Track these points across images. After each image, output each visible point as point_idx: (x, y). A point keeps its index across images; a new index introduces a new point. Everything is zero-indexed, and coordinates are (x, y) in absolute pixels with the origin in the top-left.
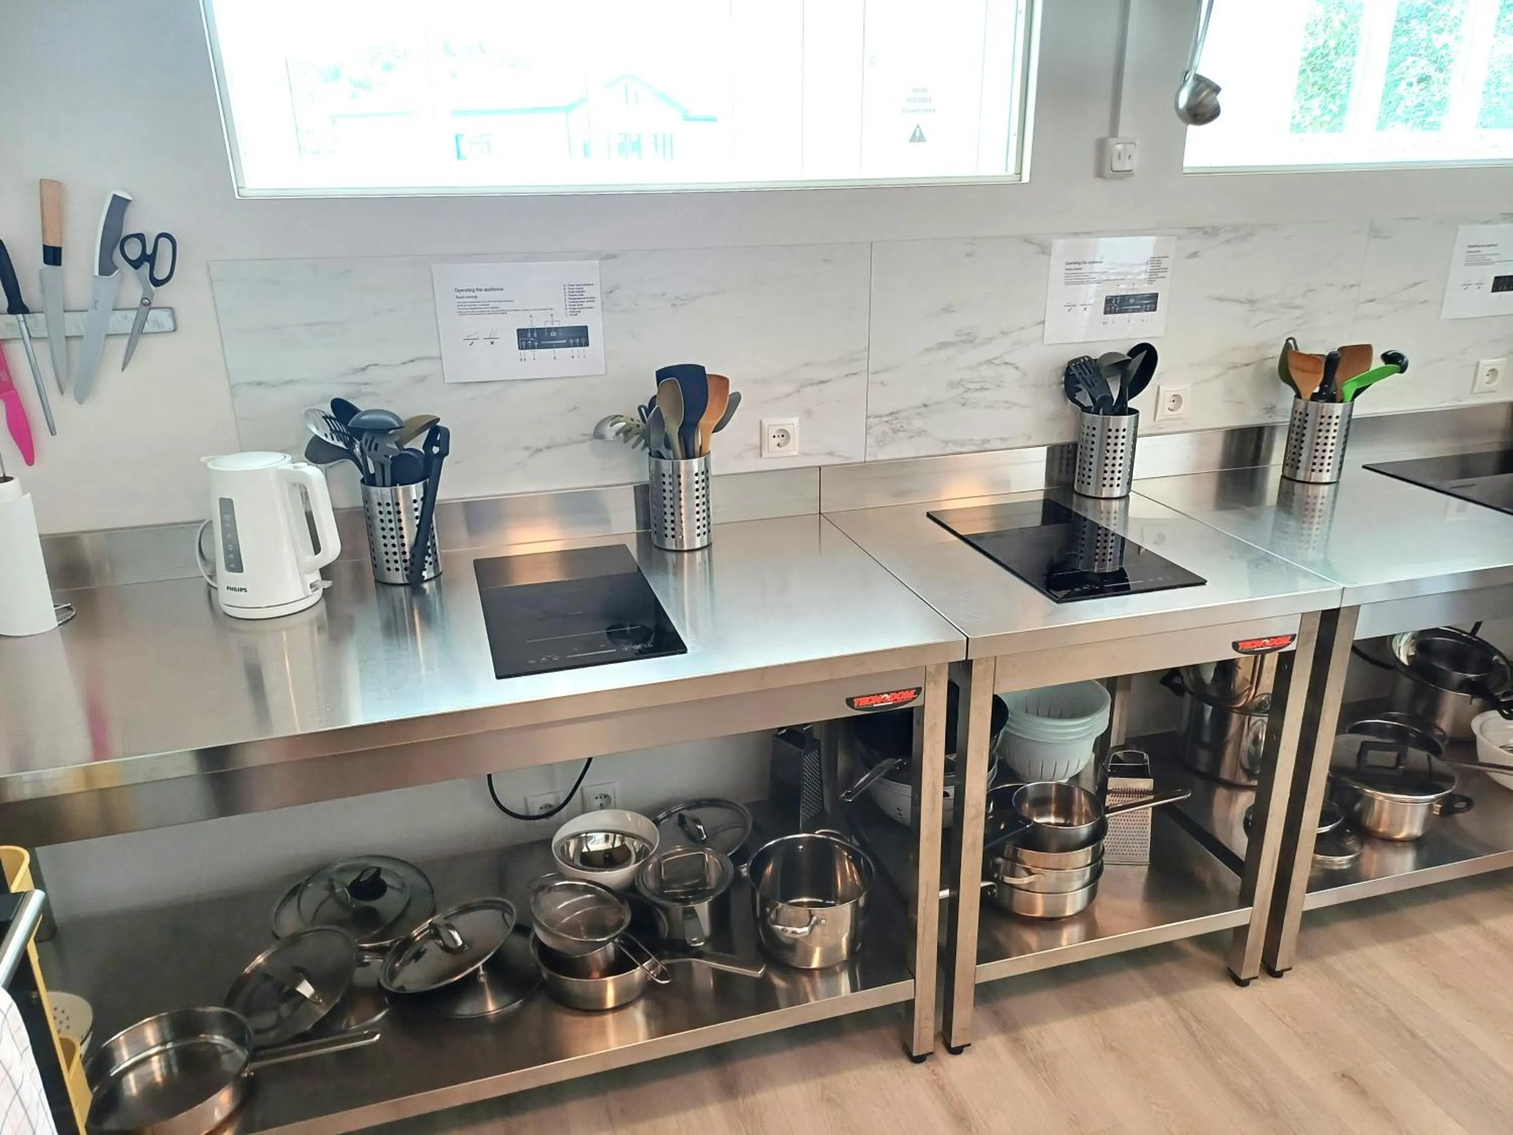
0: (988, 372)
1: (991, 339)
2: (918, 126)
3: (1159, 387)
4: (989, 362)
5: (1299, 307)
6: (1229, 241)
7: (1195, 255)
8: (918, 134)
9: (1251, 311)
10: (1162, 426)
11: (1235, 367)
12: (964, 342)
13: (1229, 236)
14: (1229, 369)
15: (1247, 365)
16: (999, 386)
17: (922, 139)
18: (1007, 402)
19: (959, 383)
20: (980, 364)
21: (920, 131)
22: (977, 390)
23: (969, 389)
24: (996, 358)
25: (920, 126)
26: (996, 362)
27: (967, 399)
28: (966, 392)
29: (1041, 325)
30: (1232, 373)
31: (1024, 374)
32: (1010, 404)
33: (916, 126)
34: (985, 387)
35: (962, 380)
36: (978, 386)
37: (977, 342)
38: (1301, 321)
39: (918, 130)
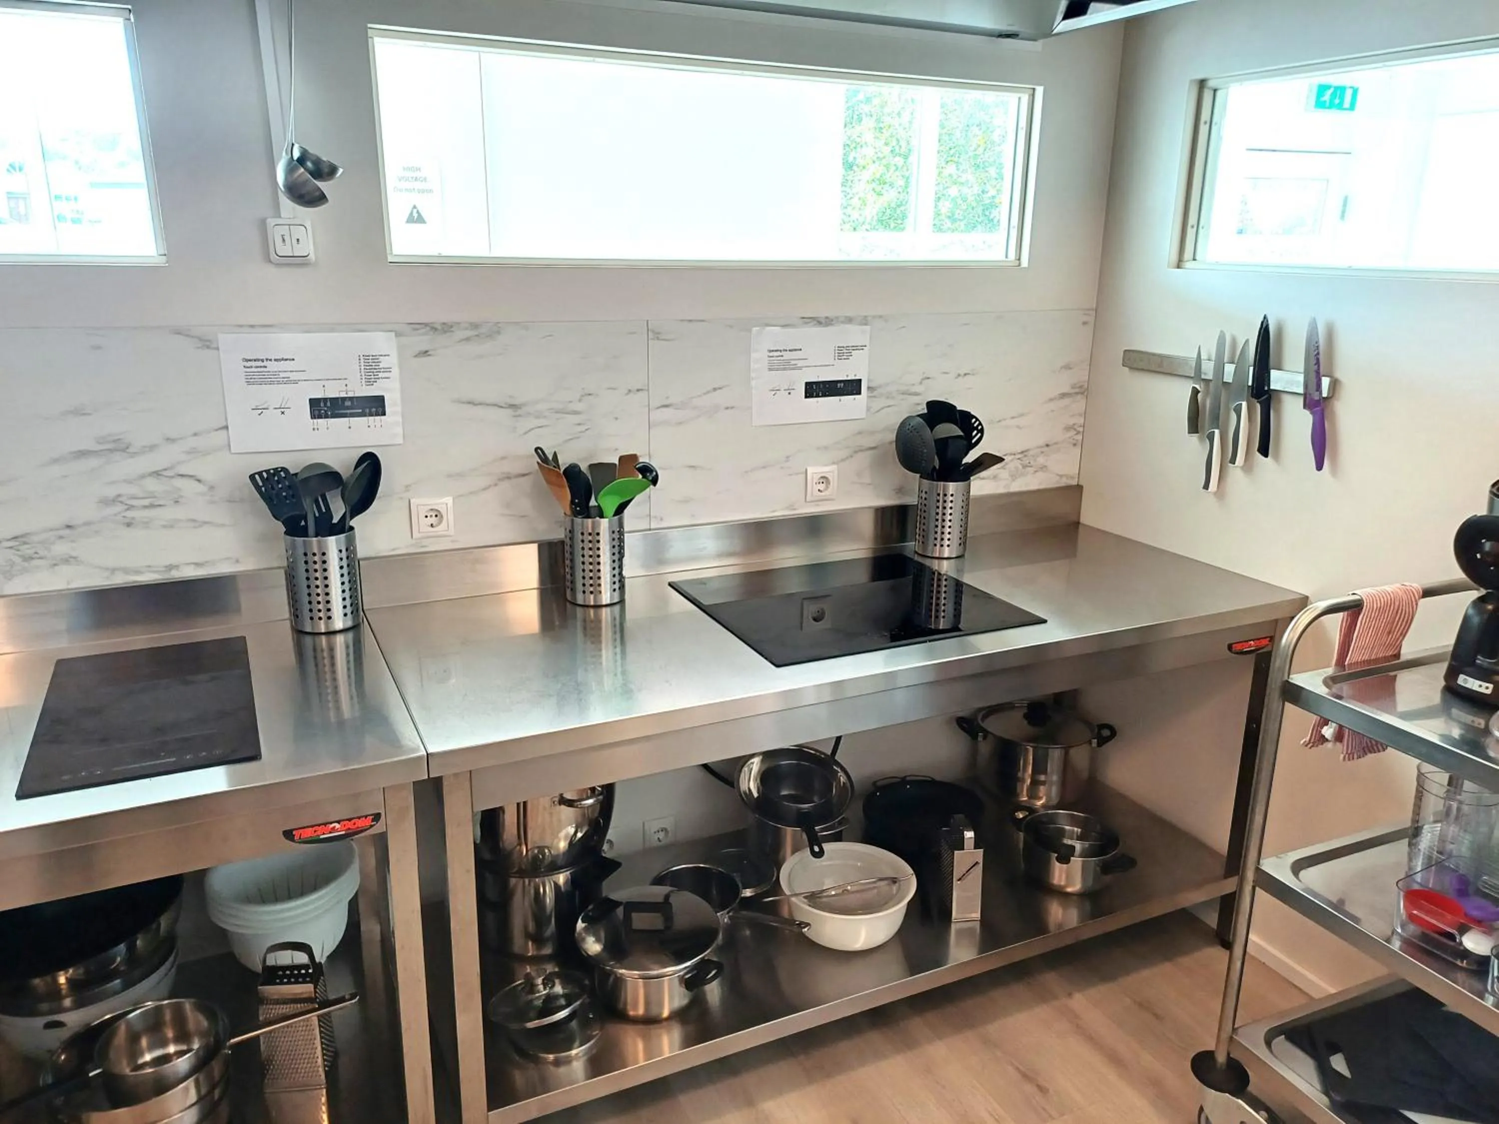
0: (152, 485)
1: (152, 448)
2: (415, 207)
3: (409, 501)
4: (157, 474)
5: (576, 413)
6: (468, 339)
7: (425, 353)
8: (415, 215)
9: (515, 416)
10: (424, 544)
11: (508, 477)
12: (111, 451)
13: (469, 333)
14: (500, 480)
15: (524, 475)
16: (177, 502)
17: (420, 220)
18: (194, 521)
19: (116, 500)
20: (143, 477)
21: (418, 212)
22: (145, 507)
23: (133, 506)
24: (165, 470)
25: (417, 206)
26: (165, 473)
27: (133, 518)
28: (128, 509)
29: (224, 432)
30: (506, 484)
31: (212, 488)
32: (196, 523)
33: (412, 206)
34: (156, 503)
35: (119, 496)
36: (146, 502)
37: (131, 450)
38: (582, 428)
39: (415, 211)
